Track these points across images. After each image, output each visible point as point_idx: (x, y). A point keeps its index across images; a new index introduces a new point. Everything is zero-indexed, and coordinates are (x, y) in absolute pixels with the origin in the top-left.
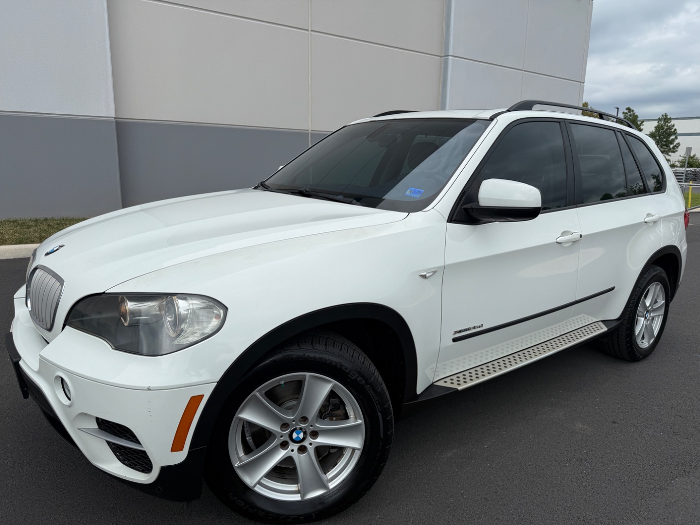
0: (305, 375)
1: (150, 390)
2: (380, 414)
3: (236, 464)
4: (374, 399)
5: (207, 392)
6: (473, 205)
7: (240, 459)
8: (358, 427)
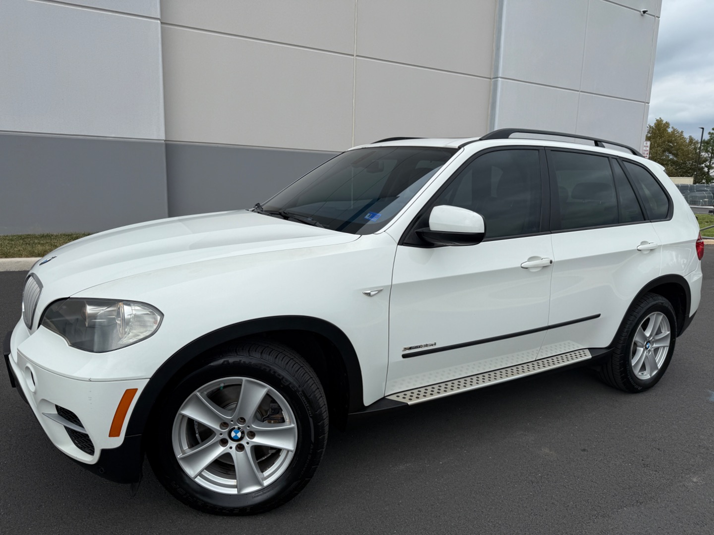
0: (242, 380)
1: (91, 381)
2: (311, 420)
3: (179, 456)
4: (306, 405)
5: (141, 387)
6: (424, 230)
7: (183, 451)
8: (289, 430)
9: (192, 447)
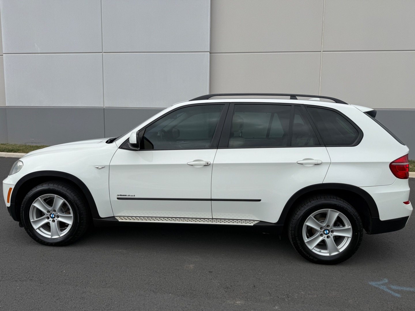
0: (55, 196)
2: (78, 214)
3: (32, 220)
4: (76, 208)
7: (33, 219)
8: (71, 217)
9: (37, 218)
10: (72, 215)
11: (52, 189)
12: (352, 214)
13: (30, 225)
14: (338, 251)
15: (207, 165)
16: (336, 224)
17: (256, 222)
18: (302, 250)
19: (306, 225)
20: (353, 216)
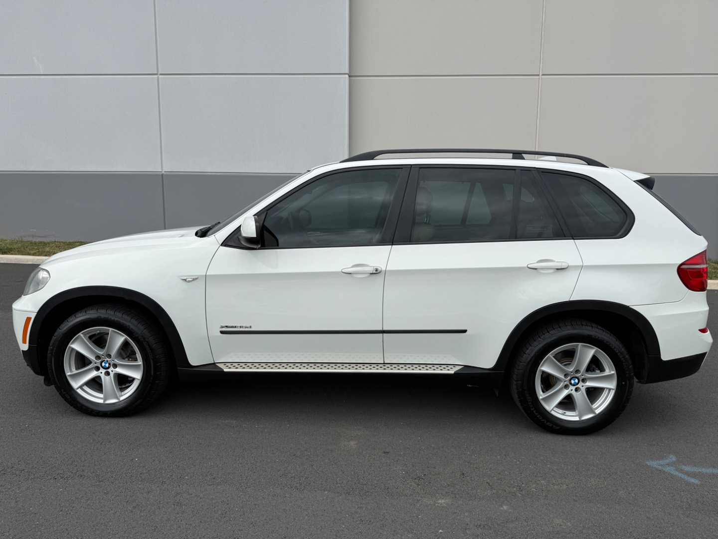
0: (109, 330)
2: (151, 361)
3: (68, 374)
4: (148, 350)
7: (71, 371)
8: (139, 366)
9: (77, 368)
10: (140, 362)
11: (104, 318)
12: (617, 352)
13: (65, 381)
14: (594, 412)
15: (377, 272)
16: (589, 369)
17: (458, 368)
18: (535, 412)
19: (540, 370)
20: (619, 354)
